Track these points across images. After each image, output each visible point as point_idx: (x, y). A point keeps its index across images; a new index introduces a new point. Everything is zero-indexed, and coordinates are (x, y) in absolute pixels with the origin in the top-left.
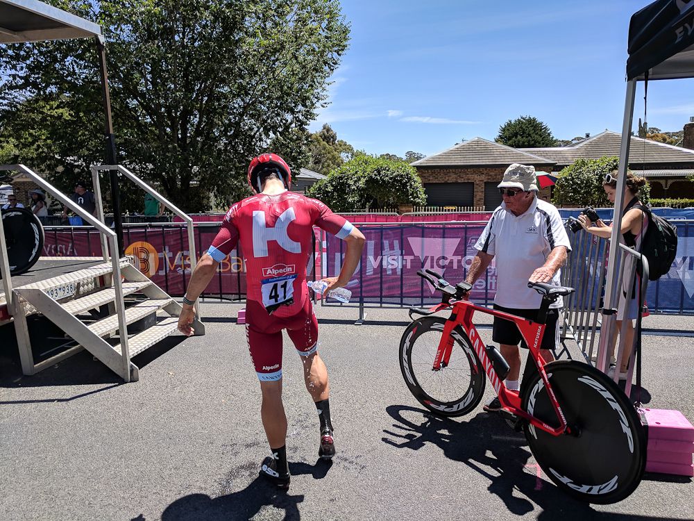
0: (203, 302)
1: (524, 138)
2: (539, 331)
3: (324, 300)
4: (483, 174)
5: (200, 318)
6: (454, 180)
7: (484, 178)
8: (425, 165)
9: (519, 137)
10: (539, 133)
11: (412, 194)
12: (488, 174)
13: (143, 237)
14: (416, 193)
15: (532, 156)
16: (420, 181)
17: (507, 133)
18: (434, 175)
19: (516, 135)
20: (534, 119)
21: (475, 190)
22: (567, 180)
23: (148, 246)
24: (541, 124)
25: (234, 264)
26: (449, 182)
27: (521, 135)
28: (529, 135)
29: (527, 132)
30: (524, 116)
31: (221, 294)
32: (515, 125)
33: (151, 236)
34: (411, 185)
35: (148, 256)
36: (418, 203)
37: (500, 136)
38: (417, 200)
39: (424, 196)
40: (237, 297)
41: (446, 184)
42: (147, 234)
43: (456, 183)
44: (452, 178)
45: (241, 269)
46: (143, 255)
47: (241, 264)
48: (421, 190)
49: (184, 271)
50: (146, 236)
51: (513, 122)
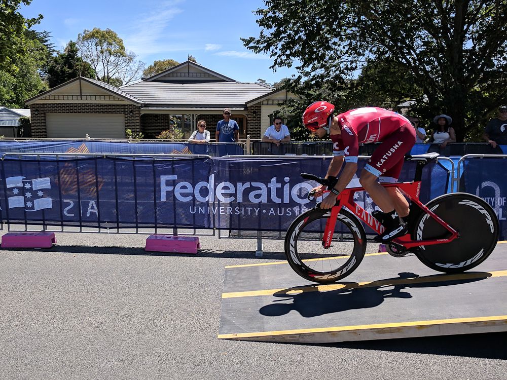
2: (419, 186)
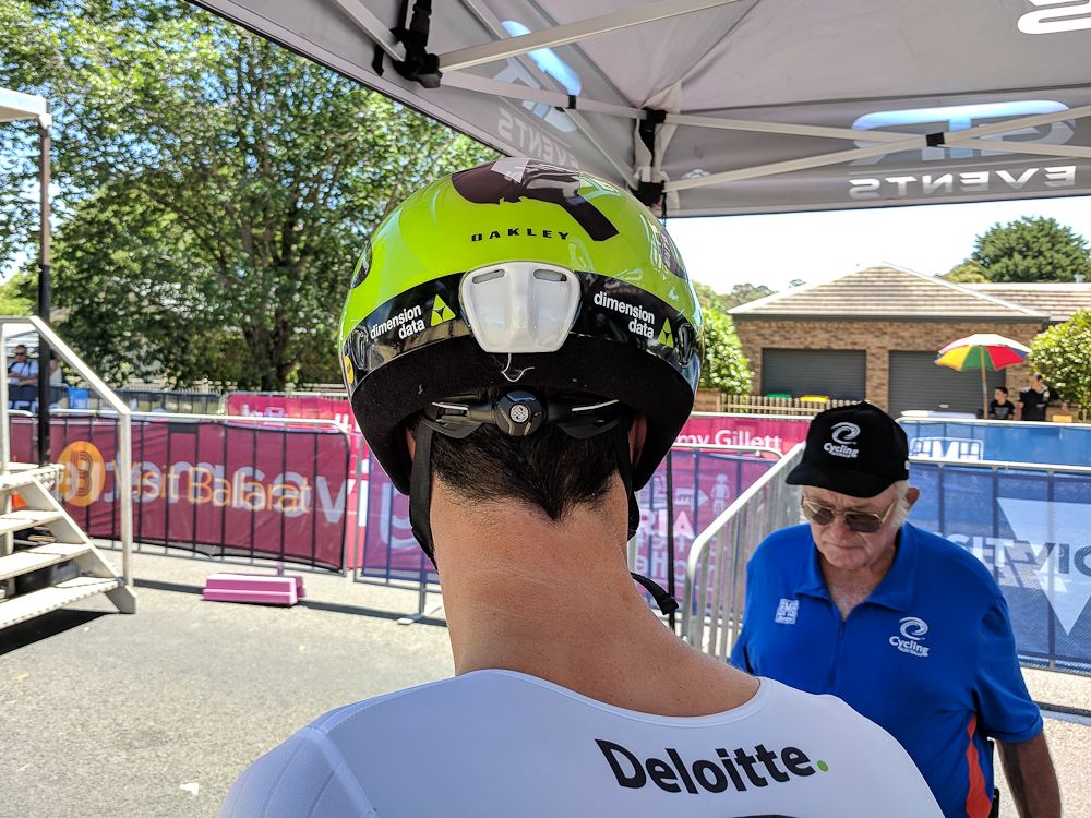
0: (138, 552)
1: (1029, 259)
3: (359, 571)
4: (885, 333)
5: (130, 581)
6: (824, 345)
7: (889, 343)
8: (763, 312)
9: (1017, 257)
10: (1064, 250)
11: (718, 371)
12: (895, 335)
13: (84, 434)
14: (727, 367)
15: (995, 300)
16: (737, 344)
17: (990, 250)
18: (782, 332)
19: (1009, 253)
20: (1052, 221)
21: (869, 366)
22: (1050, 355)
23: (91, 449)
24: (1068, 231)
25: (218, 491)
26: (813, 347)
27: (1021, 252)
28: (1040, 253)
29: (1036, 246)
30: (1028, 216)
31: (194, 542)
32: (1008, 233)
33: (98, 433)
34: (716, 353)
35: (90, 467)
36: (733, 388)
37: (975, 254)
38: (729, 382)
39: (745, 374)
40: (217, 550)
41: (807, 351)
42: (93, 429)
43: (828, 351)
44: (819, 340)
45: (228, 501)
46: (83, 465)
47: (228, 492)
48: (741, 361)
49: (141, 497)
50: (89, 433)
51: (1004, 226)
